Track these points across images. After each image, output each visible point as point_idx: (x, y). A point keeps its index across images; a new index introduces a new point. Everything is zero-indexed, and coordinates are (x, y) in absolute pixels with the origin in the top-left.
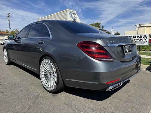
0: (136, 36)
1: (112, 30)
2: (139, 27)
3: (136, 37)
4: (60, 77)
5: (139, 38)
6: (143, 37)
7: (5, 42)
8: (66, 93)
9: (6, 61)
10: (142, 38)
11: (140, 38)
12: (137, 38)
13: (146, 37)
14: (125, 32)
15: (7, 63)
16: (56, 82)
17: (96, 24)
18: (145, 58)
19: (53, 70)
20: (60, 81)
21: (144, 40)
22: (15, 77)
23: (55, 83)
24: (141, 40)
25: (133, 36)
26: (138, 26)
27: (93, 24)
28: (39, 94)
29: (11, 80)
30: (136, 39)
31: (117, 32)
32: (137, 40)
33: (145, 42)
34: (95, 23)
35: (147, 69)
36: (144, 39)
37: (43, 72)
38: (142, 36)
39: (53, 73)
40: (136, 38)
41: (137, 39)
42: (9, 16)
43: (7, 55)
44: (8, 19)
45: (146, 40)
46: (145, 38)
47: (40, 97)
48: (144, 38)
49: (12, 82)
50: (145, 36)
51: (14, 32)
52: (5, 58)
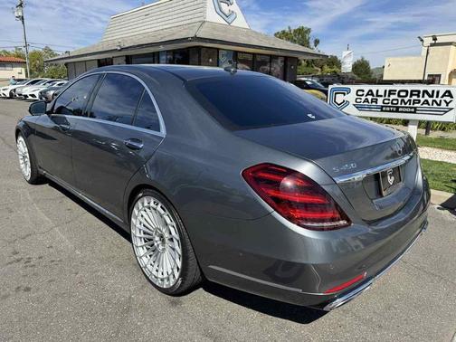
0: (419, 92)
1: (345, 53)
2: (432, 45)
3: (421, 95)
4: (191, 255)
5: (430, 96)
6: (441, 95)
7: (15, 90)
8: (206, 293)
9: (27, 172)
10: (437, 97)
11: (432, 96)
12: (423, 96)
13: (452, 97)
14: (386, 61)
15: (28, 179)
16: (178, 269)
17: (295, 31)
18: (441, 163)
19: (170, 233)
20: (190, 268)
21: (444, 105)
22: (57, 229)
23: (175, 270)
24: (435, 105)
25: (412, 91)
26: (429, 41)
27: (287, 30)
28: (130, 297)
29: (47, 243)
30: (419, 101)
31: (360, 58)
32: (423, 103)
33: (446, 112)
34: (293, 28)
35: (445, 206)
36: (443, 102)
37: (141, 238)
38: (438, 92)
39: (171, 240)
40: (419, 96)
41: (422, 100)
42: (21, 5)
43: (27, 155)
44: (20, 14)
45: (450, 106)
46: (448, 99)
47: (133, 307)
48: (445, 98)
49: (51, 250)
50: (449, 92)
51: (40, 54)
52: (21, 161)
